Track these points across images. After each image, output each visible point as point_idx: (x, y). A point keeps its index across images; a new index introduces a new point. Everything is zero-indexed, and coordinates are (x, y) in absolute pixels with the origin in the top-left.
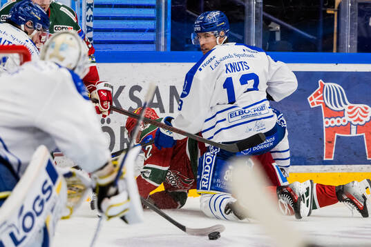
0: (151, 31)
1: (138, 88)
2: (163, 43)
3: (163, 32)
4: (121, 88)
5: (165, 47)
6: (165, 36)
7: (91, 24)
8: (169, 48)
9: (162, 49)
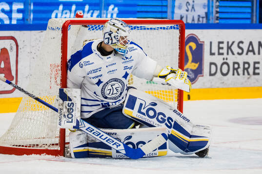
0: (248, 13)
1: (242, 42)
2: (254, 19)
3: (255, 14)
4: (233, 42)
5: (256, 21)
6: (256, 16)
7: (218, 10)
8: (258, 22)
9: (254, 22)
